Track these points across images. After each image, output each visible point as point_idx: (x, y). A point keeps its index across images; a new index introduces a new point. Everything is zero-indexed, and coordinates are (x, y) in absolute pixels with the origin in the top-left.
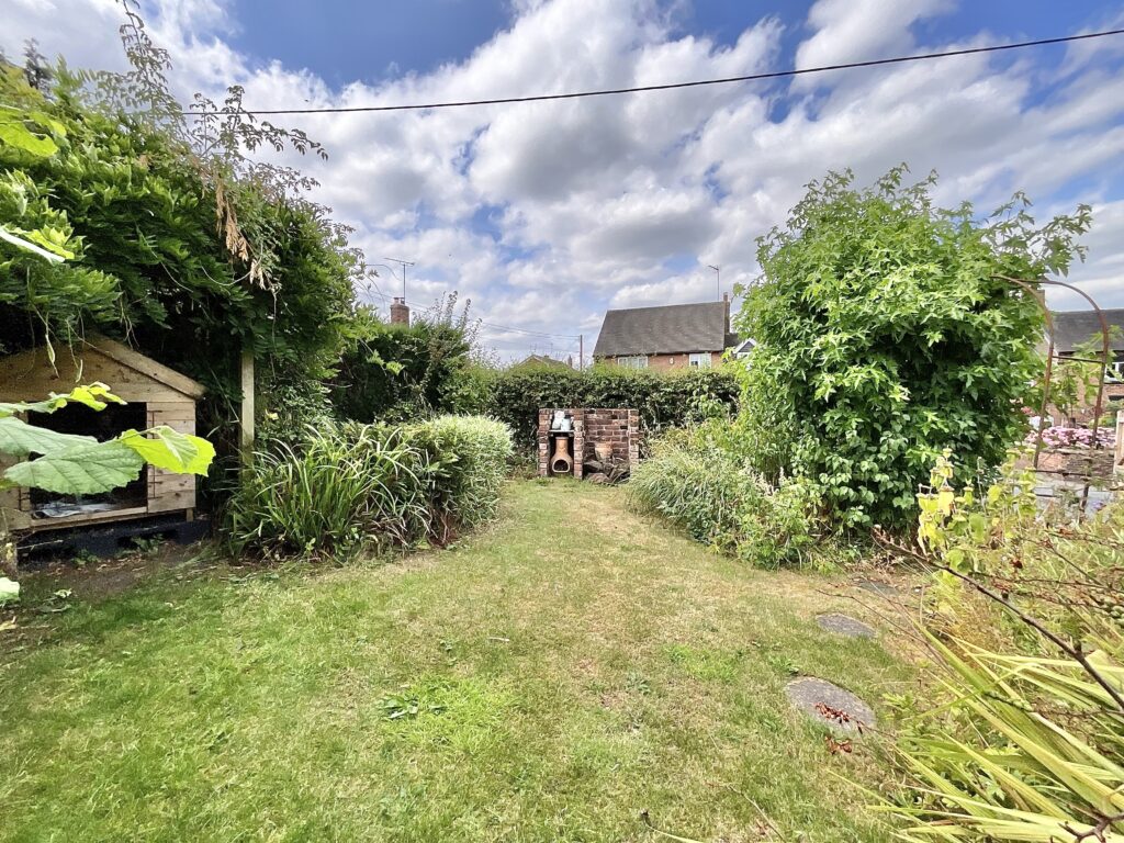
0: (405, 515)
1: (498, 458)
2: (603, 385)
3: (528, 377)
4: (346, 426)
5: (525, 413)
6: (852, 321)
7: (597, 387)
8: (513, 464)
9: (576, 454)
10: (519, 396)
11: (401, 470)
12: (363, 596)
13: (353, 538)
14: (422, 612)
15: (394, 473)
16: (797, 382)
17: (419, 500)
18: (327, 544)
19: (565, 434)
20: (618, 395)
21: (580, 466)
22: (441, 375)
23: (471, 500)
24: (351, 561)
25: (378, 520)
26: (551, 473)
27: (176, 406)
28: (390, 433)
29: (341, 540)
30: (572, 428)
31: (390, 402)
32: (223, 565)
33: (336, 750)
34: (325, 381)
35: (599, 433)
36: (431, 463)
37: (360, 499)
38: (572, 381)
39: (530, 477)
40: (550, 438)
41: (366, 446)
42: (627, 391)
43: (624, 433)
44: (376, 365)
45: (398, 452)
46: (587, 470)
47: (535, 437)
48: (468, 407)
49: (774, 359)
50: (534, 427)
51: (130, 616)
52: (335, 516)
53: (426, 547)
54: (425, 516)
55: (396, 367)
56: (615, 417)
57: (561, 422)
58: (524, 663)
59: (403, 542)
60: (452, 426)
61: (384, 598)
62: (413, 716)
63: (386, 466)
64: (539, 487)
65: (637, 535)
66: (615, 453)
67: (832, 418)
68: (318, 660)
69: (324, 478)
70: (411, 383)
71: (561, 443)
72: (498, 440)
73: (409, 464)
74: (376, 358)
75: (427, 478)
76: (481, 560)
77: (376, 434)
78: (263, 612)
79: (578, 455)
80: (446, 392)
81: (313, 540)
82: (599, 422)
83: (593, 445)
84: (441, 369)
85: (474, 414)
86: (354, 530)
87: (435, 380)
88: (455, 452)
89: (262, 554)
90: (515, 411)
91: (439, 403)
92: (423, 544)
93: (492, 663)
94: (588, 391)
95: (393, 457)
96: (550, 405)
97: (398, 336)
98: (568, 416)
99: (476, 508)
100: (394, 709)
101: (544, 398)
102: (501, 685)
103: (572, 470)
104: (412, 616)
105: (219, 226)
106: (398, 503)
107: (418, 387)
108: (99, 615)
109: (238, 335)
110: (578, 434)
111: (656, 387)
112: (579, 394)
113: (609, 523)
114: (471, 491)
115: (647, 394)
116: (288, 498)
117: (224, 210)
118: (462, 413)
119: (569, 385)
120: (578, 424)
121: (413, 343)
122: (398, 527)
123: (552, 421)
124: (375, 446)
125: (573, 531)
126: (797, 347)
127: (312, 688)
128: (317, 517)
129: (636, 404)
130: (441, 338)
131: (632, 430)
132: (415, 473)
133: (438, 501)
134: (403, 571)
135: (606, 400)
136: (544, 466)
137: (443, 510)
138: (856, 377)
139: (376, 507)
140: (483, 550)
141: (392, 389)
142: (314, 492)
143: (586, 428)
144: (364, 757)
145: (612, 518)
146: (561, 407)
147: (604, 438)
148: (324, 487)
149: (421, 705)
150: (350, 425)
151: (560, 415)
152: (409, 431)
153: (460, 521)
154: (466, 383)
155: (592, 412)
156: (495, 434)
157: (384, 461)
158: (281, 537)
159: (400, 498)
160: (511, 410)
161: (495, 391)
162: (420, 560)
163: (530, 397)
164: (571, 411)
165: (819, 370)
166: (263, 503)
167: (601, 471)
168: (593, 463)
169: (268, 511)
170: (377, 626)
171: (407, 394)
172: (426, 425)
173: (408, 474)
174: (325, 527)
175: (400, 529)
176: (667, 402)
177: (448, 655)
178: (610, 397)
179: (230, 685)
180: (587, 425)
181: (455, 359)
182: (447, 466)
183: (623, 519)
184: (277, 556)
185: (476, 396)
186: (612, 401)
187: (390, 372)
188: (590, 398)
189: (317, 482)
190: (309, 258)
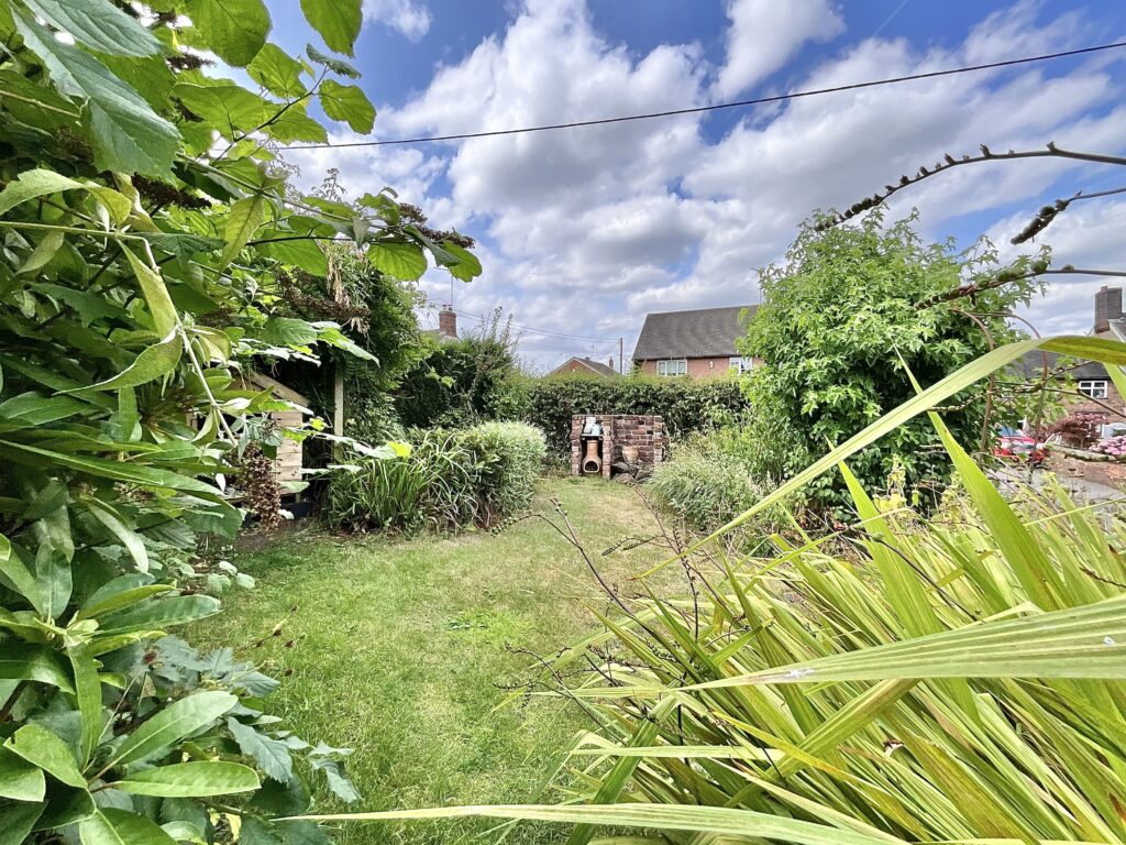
0: (457, 503)
1: (533, 459)
2: (631, 393)
3: (564, 386)
4: (412, 431)
5: (560, 418)
6: (832, 348)
7: (626, 395)
8: (548, 464)
9: (605, 456)
10: (556, 403)
11: (455, 466)
12: (428, 559)
13: (419, 519)
14: (471, 572)
15: (450, 468)
16: (788, 398)
17: (468, 491)
18: (401, 522)
19: (596, 438)
20: (646, 402)
21: (608, 467)
22: (486, 385)
23: (509, 492)
24: (417, 536)
25: (437, 506)
26: (582, 473)
27: (291, 416)
28: (446, 438)
29: (409, 521)
30: (602, 432)
31: (443, 408)
32: (326, 535)
33: (421, 641)
34: (392, 392)
35: (627, 438)
36: (478, 461)
37: (423, 489)
38: (604, 389)
39: (563, 476)
40: (582, 441)
41: (429, 447)
42: (654, 399)
43: (651, 438)
44: (433, 380)
45: (453, 453)
46: (615, 471)
47: (569, 440)
48: (509, 414)
49: (769, 378)
50: (568, 431)
51: (276, 562)
52: (405, 501)
53: (473, 529)
54: (474, 505)
55: (449, 381)
56: (642, 423)
57: (592, 427)
58: (544, 607)
59: (455, 523)
60: (495, 432)
61: (444, 562)
62: (467, 628)
63: (444, 463)
64: (571, 485)
65: (650, 527)
66: (641, 456)
67: (819, 429)
68: (403, 595)
69: (398, 473)
70: (460, 391)
71: (592, 446)
72: (532, 444)
73: (461, 462)
74: (433, 373)
75: (474, 474)
76: (516, 541)
77: (435, 438)
78: (361, 566)
79: (607, 457)
80: (490, 400)
81: (390, 519)
82: (627, 428)
83: (621, 448)
84: (486, 379)
85: (513, 420)
86: (420, 512)
87: (482, 389)
88: (497, 454)
89: (353, 529)
90: (552, 417)
91: (484, 410)
92: (471, 527)
93: (521, 605)
94: (617, 398)
95: (449, 456)
96: (583, 411)
97: (450, 351)
98: (598, 422)
99: (513, 499)
100: (455, 624)
101: (577, 404)
102: (526, 618)
103: (601, 470)
104: (465, 574)
105: (329, 285)
106: (452, 493)
107: (467, 395)
108: (258, 562)
109: (335, 362)
110: (607, 439)
111: (681, 395)
112: (610, 401)
113: (627, 517)
114: (510, 485)
115: (673, 402)
116: (372, 487)
117: (334, 275)
118: (503, 418)
119: (600, 393)
120: (607, 429)
121: (462, 358)
122: (452, 511)
123: (584, 426)
124: (435, 448)
125: (594, 522)
126: (789, 367)
127: (402, 610)
128: (393, 502)
129: (662, 411)
130: (486, 353)
131: (657, 435)
132: (466, 469)
133: (483, 493)
134: (456, 545)
135: (635, 406)
136: (576, 467)
137: (486, 500)
138: (834, 395)
139: (435, 496)
140: (518, 533)
141: (443, 397)
142: (390, 482)
143: (615, 433)
144: (438, 646)
145: (630, 513)
146: (593, 412)
147: (631, 441)
148: (398, 479)
149: (472, 624)
150: (414, 430)
151: (591, 421)
152: (461, 436)
153: (500, 510)
154: (507, 392)
155: (620, 418)
156: (531, 439)
157: (442, 459)
158: (367, 516)
159: (454, 489)
160: (548, 415)
161: (533, 398)
162: (468, 538)
163: (565, 403)
164: (601, 417)
165: (806, 388)
166: (354, 490)
167: (628, 472)
168: (621, 465)
169: (357, 496)
170: (440, 578)
171: (457, 403)
172: (474, 431)
173: (460, 471)
174: (398, 510)
175: (453, 514)
176: (691, 409)
177: (490, 598)
178: (638, 404)
179: (352, 604)
180: (616, 430)
181: (499, 370)
182: (490, 465)
183: (641, 514)
184: (363, 530)
185: (516, 403)
186: (640, 408)
187: (444, 385)
188: (619, 405)
189: (392, 475)
190: (387, 301)
